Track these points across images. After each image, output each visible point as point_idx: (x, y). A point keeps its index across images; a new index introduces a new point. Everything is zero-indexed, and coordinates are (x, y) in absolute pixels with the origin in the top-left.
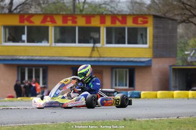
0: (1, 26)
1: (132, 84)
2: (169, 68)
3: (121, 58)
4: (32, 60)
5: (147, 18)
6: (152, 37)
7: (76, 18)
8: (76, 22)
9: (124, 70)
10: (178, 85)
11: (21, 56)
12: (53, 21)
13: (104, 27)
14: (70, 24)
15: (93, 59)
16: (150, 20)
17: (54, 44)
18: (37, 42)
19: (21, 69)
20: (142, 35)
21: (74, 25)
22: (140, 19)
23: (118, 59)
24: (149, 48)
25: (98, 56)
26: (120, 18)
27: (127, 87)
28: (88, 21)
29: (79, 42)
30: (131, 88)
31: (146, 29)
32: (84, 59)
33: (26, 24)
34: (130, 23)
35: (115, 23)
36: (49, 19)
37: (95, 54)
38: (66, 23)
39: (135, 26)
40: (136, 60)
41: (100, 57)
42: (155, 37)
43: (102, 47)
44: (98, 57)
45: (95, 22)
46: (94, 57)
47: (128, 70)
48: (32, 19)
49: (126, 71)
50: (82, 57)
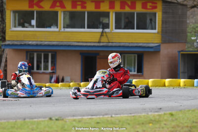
0: (11, 11)
1: (140, 70)
2: (177, 53)
3: (130, 43)
4: (41, 45)
5: (156, 3)
6: (161, 22)
7: (85, 3)
8: (85, 7)
9: (133, 55)
10: (186, 71)
11: (30, 41)
12: (62, 6)
13: (113, 12)
14: (79, 9)
15: (101, 44)
16: (160, 5)
17: (63, 29)
18: (47, 27)
19: (30, 54)
20: (151, 20)
21: (83, 10)
22: (149, 5)
23: (127, 45)
24: (158, 33)
25: (107, 41)
26: (129, 3)
27: (136, 73)
28: (98, 6)
29: (88, 27)
30: (139, 74)
31: (155, 14)
32: (92, 44)
33: (36, 9)
34: (139, 9)
35: (124, 8)
36: (58, 4)
37: (104, 39)
38: (76, 8)
39: (144, 11)
40: (145, 45)
41: (109, 42)
42: (164, 22)
43: (111, 32)
44: (107, 43)
45: (104, 7)
46: (103, 42)
47: (136, 55)
48: (42, 4)
49: (135, 56)
50: (91, 42)
